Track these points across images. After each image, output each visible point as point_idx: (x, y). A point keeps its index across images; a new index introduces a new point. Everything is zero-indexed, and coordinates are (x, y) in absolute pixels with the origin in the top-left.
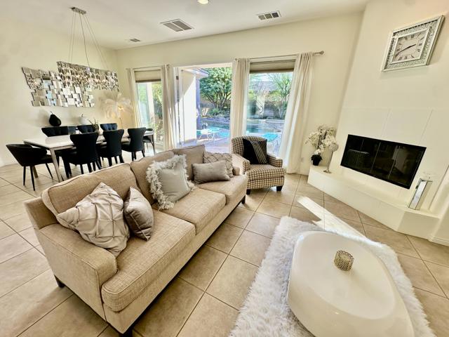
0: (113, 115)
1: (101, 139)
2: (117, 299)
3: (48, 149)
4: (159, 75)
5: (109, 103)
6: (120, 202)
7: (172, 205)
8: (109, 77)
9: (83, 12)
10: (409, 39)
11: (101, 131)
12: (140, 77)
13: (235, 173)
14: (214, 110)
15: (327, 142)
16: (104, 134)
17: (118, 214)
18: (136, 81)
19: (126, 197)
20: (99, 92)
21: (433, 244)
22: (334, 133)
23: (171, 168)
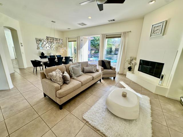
0: (60, 53)
1: (56, 60)
2: (60, 94)
3: (42, 62)
4: (76, 39)
5: (59, 49)
6: (62, 74)
7: (76, 78)
8: (60, 40)
9: (55, 22)
10: (157, 27)
11: (56, 57)
12: (70, 40)
13: (97, 71)
14: (96, 52)
15: (133, 62)
16: (58, 58)
17: (61, 76)
18: (69, 42)
19: (63, 73)
20: (57, 45)
21: (167, 98)
22: (136, 59)
23: (76, 67)
